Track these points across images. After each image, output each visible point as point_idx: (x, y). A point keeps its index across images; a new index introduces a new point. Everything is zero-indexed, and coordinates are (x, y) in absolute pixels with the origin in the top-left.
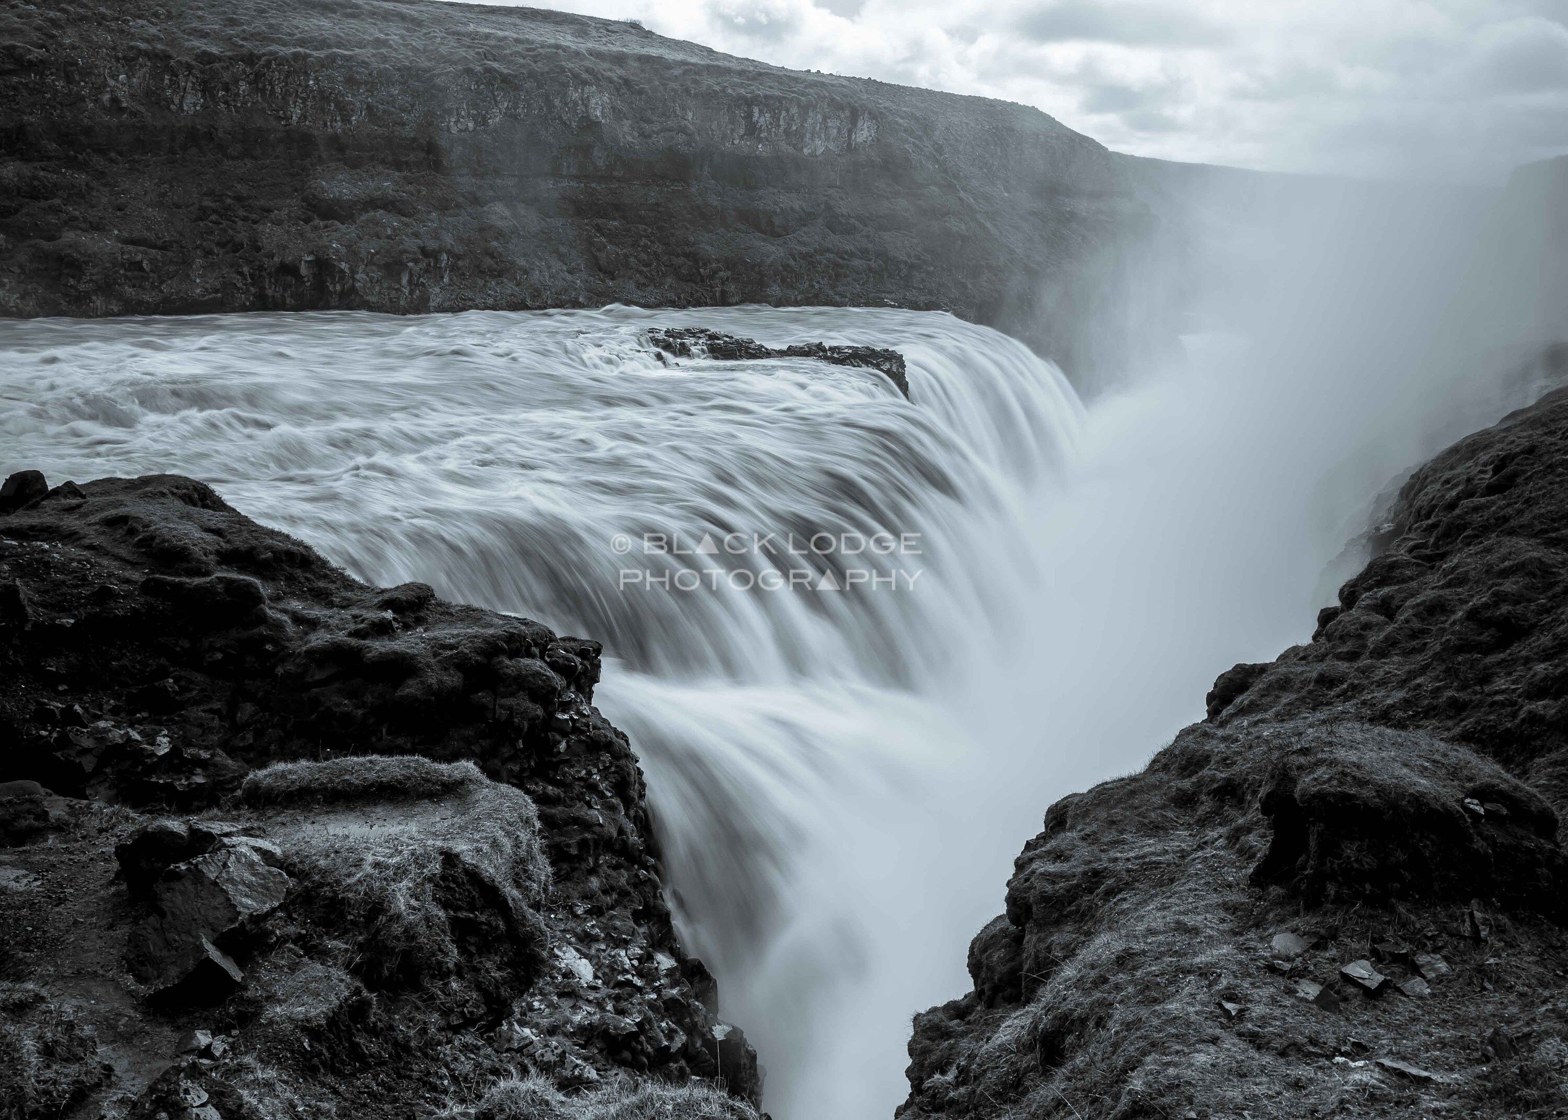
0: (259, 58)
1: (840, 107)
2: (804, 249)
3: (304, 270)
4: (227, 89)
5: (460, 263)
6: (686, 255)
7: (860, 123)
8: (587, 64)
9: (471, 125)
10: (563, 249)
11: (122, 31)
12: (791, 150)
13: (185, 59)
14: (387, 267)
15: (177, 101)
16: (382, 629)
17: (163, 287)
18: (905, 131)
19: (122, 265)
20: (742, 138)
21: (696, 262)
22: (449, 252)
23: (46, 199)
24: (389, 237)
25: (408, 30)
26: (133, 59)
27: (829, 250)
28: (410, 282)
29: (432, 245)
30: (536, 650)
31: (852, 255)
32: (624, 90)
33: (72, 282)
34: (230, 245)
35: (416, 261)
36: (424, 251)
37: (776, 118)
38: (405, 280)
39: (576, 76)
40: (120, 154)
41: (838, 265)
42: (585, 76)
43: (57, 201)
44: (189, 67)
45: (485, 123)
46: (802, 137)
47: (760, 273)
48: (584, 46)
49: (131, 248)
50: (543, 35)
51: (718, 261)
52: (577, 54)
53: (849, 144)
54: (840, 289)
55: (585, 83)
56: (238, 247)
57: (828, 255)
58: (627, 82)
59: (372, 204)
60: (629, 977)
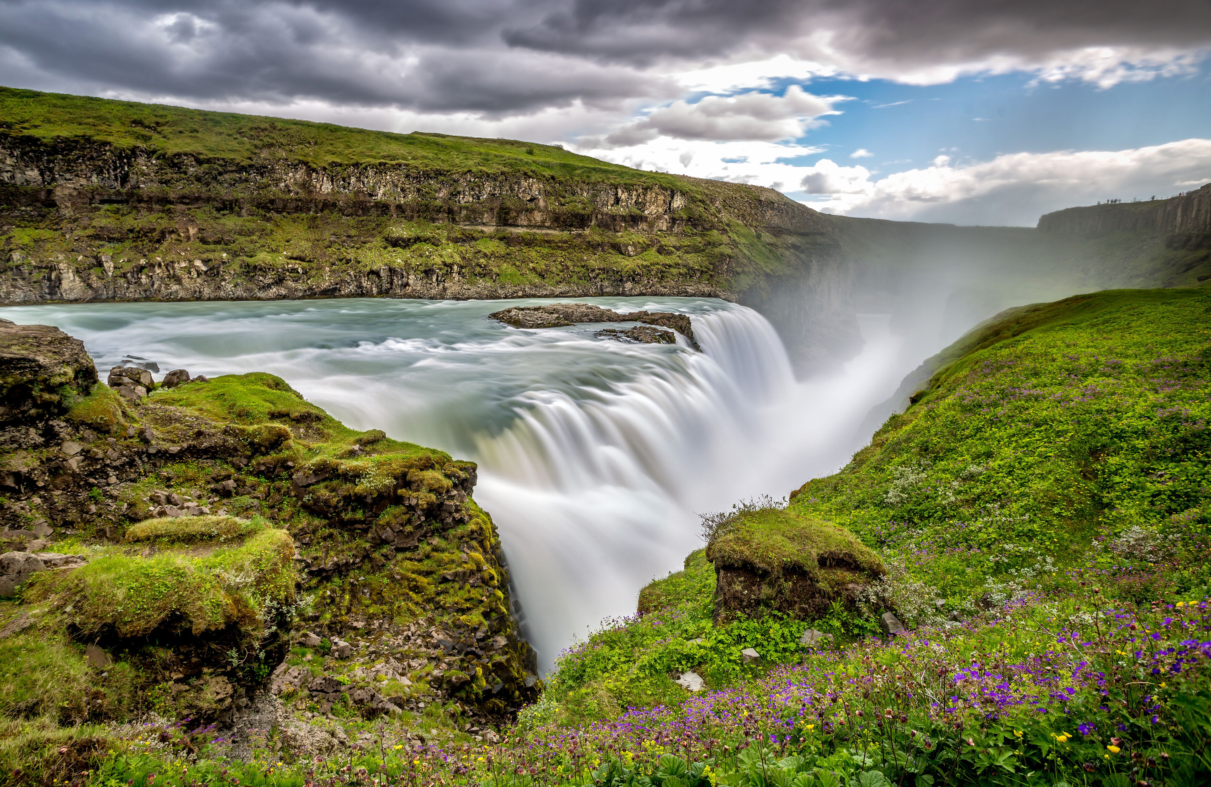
0: (361, 164)
1: (665, 189)
2: (645, 263)
3: (382, 274)
4: (344, 180)
5: (464, 270)
6: (583, 267)
7: (675, 197)
8: (533, 168)
9: (471, 199)
10: (518, 263)
11: (291, 151)
12: (638, 212)
13: (323, 165)
14: (426, 272)
15: (318, 186)
16: (352, 454)
17: (309, 281)
18: (700, 201)
19: (288, 270)
20: (612, 205)
21: (588, 269)
22: (458, 265)
23: (249, 236)
24: (427, 256)
25: (439, 150)
26: (297, 165)
27: (658, 264)
28: (437, 280)
29: (449, 261)
30: (437, 466)
31: (670, 266)
32: (551, 181)
33: (261, 278)
34: (344, 261)
35: (440, 269)
36: (445, 264)
37: (630, 195)
38: (434, 279)
39: (525, 174)
40: (289, 213)
41: (662, 272)
42: (530, 174)
43: (254, 237)
44: (325, 169)
45: (479, 199)
46: (645, 205)
47: (621, 276)
48: (529, 158)
49: (293, 261)
50: (508, 153)
51: (599, 269)
52: (527, 163)
53: (670, 209)
54: (664, 284)
55: (530, 177)
56: (348, 261)
57: (657, 266)
58: (553, 178)
59: (418, 239)
60: (474, 649)
